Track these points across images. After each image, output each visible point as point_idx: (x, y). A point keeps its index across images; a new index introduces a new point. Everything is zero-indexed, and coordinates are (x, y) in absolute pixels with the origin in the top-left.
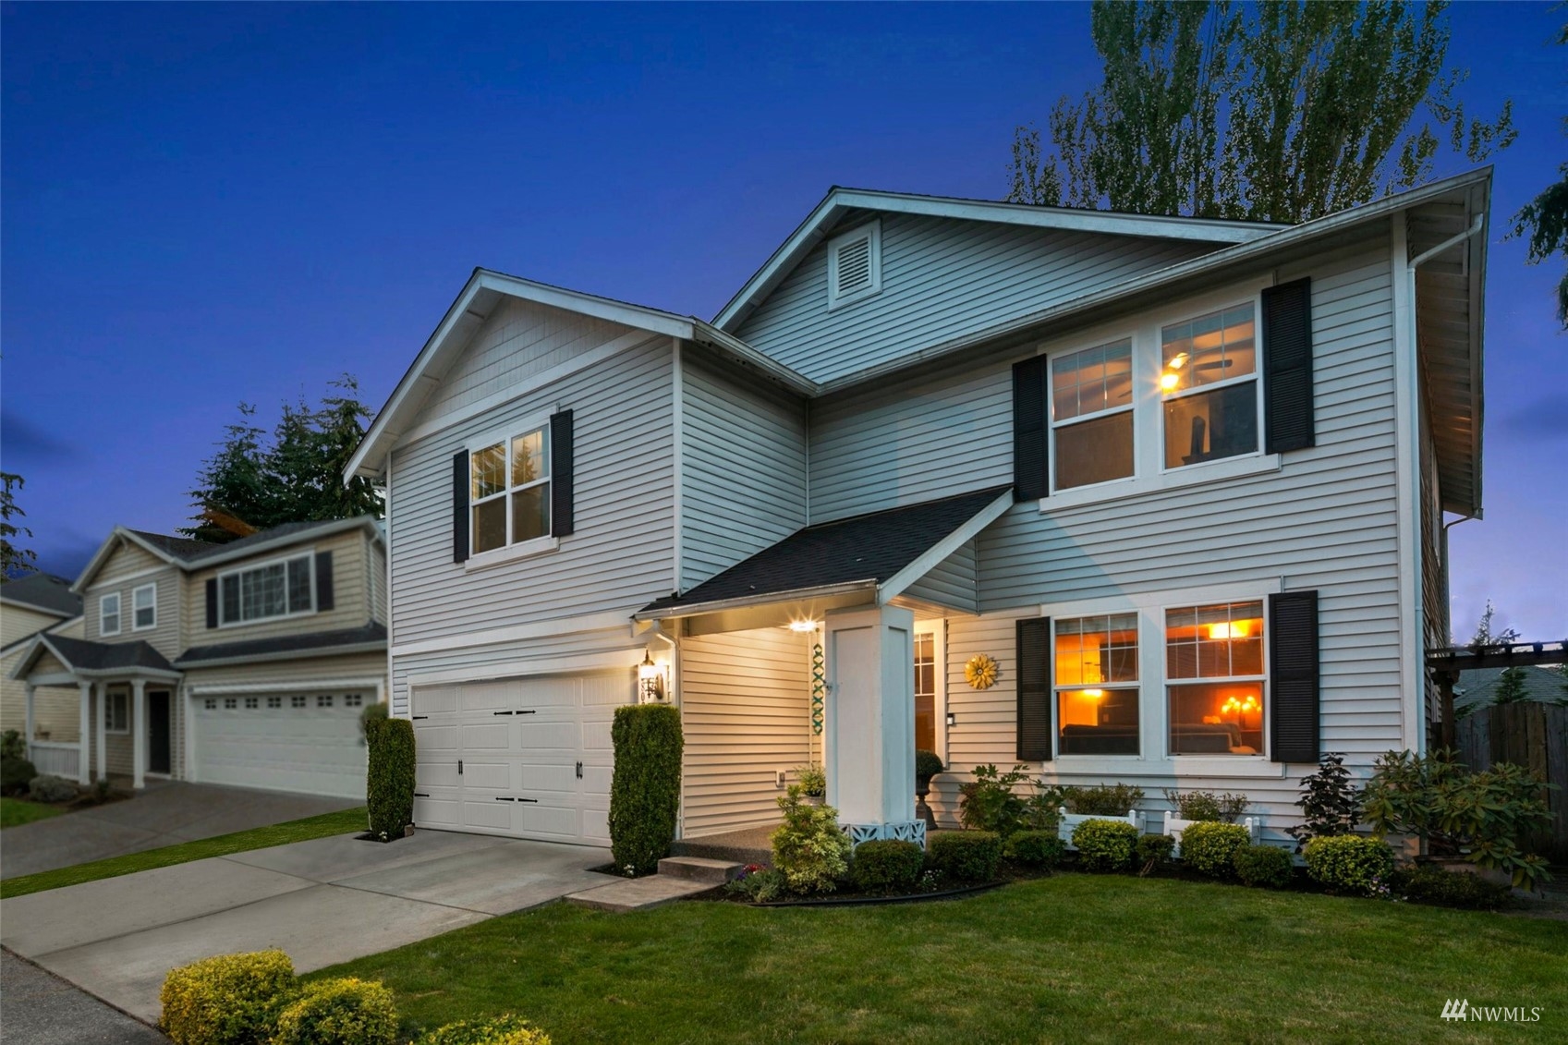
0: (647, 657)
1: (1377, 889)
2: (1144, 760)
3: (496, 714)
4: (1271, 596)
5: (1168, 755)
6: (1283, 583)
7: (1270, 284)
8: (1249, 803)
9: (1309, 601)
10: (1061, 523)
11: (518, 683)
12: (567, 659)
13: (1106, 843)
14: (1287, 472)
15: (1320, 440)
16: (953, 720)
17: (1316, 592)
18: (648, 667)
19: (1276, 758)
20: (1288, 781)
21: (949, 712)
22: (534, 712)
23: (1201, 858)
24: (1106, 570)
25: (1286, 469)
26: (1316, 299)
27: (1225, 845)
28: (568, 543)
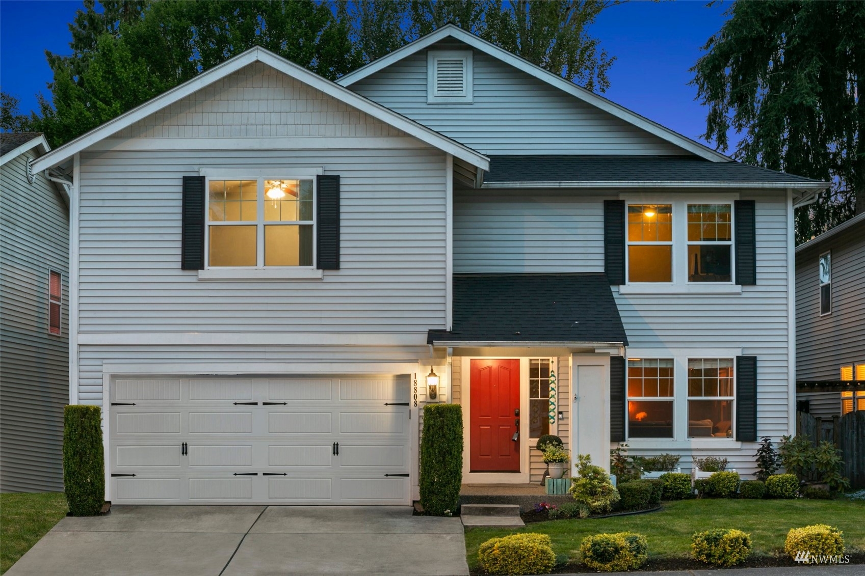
0: (432, 370)
1: (799, 496)
2: (676, 441)
3: (236, 404)
4: (737, 357)
5: (688, 438)
6: (742, 351)
7: (738, 199)
8: (729, 462)
9: (753, 360)
10: (632, 301)
11: (267, 380)
12: (334, 364)
13: (683, 484)
14: (744, 295)
15: (758, 282)
16: (563, 416)
17: (756, 357)
18: (432, 378)
19: (738, 439)
20: (743, 450)
21: (560, 411)
22: (285, 404)
23: (724, 489)
24: (657, 333)
25: (744, 293)
26: (758, 212)
27: (735, 482)
28: (331, 276)
